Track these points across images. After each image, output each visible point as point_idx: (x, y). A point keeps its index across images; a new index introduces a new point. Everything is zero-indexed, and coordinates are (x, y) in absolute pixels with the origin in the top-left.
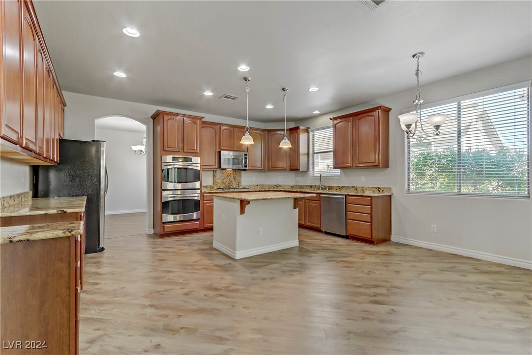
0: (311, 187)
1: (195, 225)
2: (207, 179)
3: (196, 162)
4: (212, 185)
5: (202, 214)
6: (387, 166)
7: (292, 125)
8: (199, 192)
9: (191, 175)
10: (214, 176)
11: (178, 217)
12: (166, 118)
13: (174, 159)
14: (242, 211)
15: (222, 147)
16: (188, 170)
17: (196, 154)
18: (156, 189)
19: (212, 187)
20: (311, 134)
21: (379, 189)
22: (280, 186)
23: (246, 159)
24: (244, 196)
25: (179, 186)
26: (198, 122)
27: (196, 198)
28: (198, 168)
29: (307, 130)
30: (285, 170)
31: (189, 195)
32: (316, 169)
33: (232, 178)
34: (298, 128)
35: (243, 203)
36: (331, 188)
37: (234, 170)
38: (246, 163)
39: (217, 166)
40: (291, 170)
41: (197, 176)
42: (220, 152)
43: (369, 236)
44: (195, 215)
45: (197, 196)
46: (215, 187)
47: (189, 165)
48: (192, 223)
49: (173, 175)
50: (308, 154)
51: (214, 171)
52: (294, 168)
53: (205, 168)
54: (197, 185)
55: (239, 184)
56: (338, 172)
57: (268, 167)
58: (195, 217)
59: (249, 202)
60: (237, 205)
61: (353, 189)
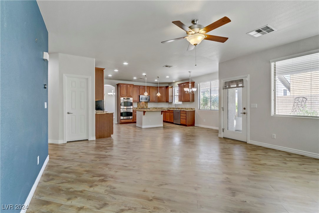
0: (173, 108)
1: (131, 121)
2: (135, 105)
3: (131, 100)
4: (137, 107)
5: (133, 117)
6: (193, 101)
7: (167, 85)
8: (132, 109)
9: (129, 104)
10: (138, 104)
11: (125, 118)
12: (122, 85)
13: (124, 99)
14: (144, 115)
15: (140, 94)
16: (128, 102)
17: (131, 97)
18: (118, 108)
19: (137, 108)
20: (174, 88)
21: (192, 109)
22: (163, 108)
23: (149, 98)
24: (145, 110)
25: (125, 107)
26: (132, 86)
27: (131, 112)
28: (132, 102)
29: (172, 87)
30: (164, 102)
31: (129, 111)
32: (175, 102)
33: (144, 105)
34: (168, 86)
35: (144, 112)
36: (179, 109)
37: (145, 102)
38: (149, 99)
39: (138, 101)
40: (166, 102)
41: (131, 104)
42: (139, 96)
43: (185, 124)
44: (131, 117)
45: (131, 111)
46: (138, 108)
47: (129, 101)
48: (130, 120)
49: (123, 104)
50: (172, 96)
51: (138, 103)
52: (167, 101)
53: (134, 101)
54: (132, 107)
55: (147, 107)
56: (181, 103)
57: (158, 101)
58: (131, 118)
59: (146, 111)
60: (143, 113)
61: (185, 109)
